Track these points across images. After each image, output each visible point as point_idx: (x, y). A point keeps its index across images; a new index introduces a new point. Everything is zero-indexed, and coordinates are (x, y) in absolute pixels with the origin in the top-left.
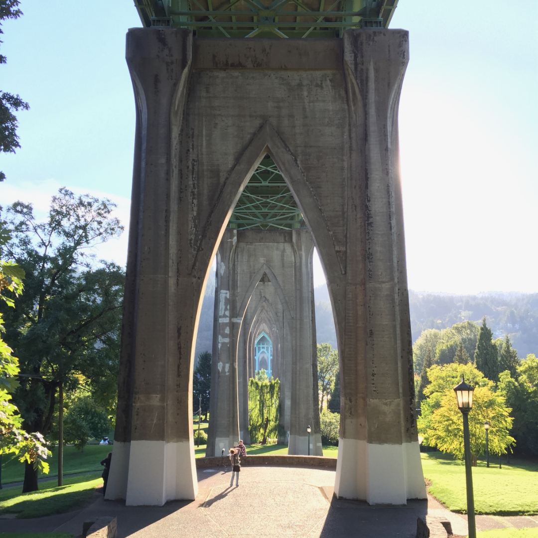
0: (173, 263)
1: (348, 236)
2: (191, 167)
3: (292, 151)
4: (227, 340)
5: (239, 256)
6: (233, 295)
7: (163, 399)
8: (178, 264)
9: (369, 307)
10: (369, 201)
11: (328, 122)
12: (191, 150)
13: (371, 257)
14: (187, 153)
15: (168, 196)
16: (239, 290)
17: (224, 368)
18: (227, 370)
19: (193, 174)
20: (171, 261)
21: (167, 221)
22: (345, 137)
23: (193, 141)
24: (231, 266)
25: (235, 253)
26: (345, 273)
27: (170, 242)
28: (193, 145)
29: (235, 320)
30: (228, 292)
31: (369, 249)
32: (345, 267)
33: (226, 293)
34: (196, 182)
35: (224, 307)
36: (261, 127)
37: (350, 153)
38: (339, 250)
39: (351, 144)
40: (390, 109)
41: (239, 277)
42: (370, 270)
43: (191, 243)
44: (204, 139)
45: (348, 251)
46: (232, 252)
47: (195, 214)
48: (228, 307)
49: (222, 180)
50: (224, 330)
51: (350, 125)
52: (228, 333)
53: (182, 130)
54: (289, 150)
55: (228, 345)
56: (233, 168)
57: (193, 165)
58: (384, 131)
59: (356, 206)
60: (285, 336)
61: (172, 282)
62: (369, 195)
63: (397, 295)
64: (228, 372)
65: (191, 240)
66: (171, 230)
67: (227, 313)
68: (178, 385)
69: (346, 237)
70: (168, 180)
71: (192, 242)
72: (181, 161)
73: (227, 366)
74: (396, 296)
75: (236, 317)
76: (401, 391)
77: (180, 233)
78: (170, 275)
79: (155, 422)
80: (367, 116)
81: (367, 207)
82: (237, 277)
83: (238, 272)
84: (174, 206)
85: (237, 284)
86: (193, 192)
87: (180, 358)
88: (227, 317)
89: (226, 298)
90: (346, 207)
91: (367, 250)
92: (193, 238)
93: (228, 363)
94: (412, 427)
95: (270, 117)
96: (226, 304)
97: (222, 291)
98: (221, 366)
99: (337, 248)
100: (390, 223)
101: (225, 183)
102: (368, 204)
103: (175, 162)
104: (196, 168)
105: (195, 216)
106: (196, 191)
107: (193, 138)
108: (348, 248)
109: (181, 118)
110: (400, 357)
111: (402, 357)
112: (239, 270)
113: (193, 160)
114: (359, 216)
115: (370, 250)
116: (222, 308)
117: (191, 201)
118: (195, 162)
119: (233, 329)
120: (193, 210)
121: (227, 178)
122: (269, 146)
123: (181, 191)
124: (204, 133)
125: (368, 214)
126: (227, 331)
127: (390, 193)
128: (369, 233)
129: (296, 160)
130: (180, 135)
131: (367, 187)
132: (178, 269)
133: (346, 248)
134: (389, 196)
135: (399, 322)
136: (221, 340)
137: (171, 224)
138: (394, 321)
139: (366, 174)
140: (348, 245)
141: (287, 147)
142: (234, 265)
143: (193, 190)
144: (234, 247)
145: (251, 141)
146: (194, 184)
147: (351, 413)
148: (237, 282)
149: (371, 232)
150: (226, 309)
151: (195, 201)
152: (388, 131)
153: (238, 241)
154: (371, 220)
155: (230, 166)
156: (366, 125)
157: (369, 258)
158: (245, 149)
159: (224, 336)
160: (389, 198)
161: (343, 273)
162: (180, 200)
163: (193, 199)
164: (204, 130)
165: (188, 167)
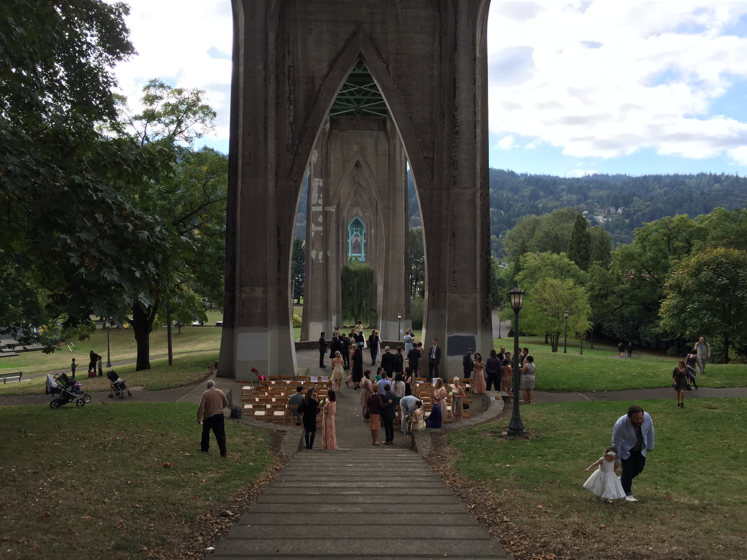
0: (272, 167)
1: (435, 143)
2: (287, 73)
3: (384, 58)
4: (320, 229)
5: (332, 143)
6: (326, 183)
7: (265, 292)
8: (276, 168)
9: (452, 211)
10: (456, 110)
11: (419, 29)
12: (287, 56)
13: (456, 164)
14: (283, 58)
15: (266, 102)
16: (332, 178)
17: (317, 255)
18: (320, 258)
19: (289, 80)
20: (269, 165)
21: (265, 128)
22: (435, 45)
23: (289, 47)
24: (324, 153)
25: (328, 140)
26: (432, 179)
27: (269, 147)
28: (289, 51)
29: (328, 209)
30: (321, 180)
31: (455, 156)
32: (432, 173)
33: (319, 182)
34: (292, 88)
35: (317, 196)
36: (355, 33)
37: (440, 61)
38: (426, 156)
39: (441, 52)
40: (479, 17)
41: (332, 165)
42: (455, 177)
43: (288, 148)
44: (299, 44)
45: (435, 157)
46: (325, 139)
47: (292, 119)
48: (321, 195)
49: (317, 86)
50: (317, 219)
51: (440, 33)
52: (322, 221)
53: (278, 35)
54: (382, 58)
55: (322, 234)
56: (327, 75)
57: (289, 71)
58: (473, 40)
59: (444, 114)
60: (378, 222)
61: (271, 184)
62: (456, 104)
63: (479, 199)
64: (321, 260)
65: (288, 145)
66: (269, 135)
67: (320, 202)
68: (279, 280)
69: (433, 143)
70: (265, 86)
71: (289, 146)
72: (277, 67)
73: (321, 254)
74: (478, 201)
75: (330, 206)
76: (478, 286)
77: (277, 138)
78: (269, 178)
79: (259, 311)
80: (457, 24)
81: (454, 116)
82: (330, 165)
83: (331, 160)
84: (272, 112)
85: (330, 172)
86: (289, 98)
87: (280, 255)
88: (321, 205)
89: (319, 186)
90: (435, 114)
91: (453, 157)
92: (290, 143)
93: (321, 251)
94: (487, 318)
95: (363, 23)
96: (319, 193)
97: (315, 179)
98: (315, 254)
99: (425, 155)
100: (475, 132)
101: (320, 89)
102: (455, 113)
103: (272, 67)
104: (292, 74)
105: (291, 122)
106: (292, 97)
107: (288, 43)
108: (435, 154)
109: (277, 23)
110: (480, 257)
111: (481, 256)
112: (332, 158)
113: (289, 66)
114: (446, 123)
115: (455, 158)
116: (315, 196)
117: (287, 106)
118: (290, 68)
119: (326, 217)
120: (289, 116)
121: (322, 85)
122: (362, 52)
123: (278, 97)
124: (299, 39)
125: (455, 123)
126: (320, 219)
127: (477, 102)
128: (455, 141)
129: (388, 68)
130: (276, 40)
131: (454, 97)
132: (276, 172)
133: (433, 154)
134: (475, 105)
135: (480, 224)
136: (314, 228)
137: (269, 130)
138: (475, 224)
139: (455, 83)
140: (435, 152)
141: (380, 55)
142: (327, 153)
143: (290, 96)
144: (327, 134)
145: (345, 47)
146: (290, 90)
147: (433, 306)
148: (330, 170)
149: (456, 140)
150: (319, 198)
151: (292, 107)
152: (477, 40)
153: (331, 128)
154: (457, 129)
155: (325, 72)
156: (456, 34)
157: (454, 165)
158: (339, 55)
159: (317, 224)
160: (475, 108)
161: (430, 178)
162: (277, 106)
163: (290, 104)
164: (299, 36)
165: (284, 73)
